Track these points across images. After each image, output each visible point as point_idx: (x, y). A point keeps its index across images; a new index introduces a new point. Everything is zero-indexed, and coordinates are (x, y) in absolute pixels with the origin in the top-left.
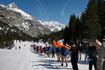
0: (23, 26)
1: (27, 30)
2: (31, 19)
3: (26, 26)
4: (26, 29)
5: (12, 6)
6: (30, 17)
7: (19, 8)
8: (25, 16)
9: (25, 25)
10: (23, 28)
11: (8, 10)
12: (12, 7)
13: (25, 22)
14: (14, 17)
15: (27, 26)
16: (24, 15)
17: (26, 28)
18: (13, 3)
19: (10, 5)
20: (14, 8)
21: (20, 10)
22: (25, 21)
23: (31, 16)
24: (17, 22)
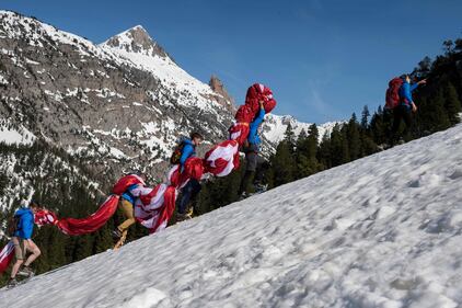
0: (144, 138)
1: (159, 160)
2: (202, 104)
3: (162, 138)
4: (155, 153)
5: (129, 41)
6: (205, 96)
7: (160, 51)
8: (180, 87)
9: (158, 135)
10: (140, 147)
11: (85, 57)
12: (127, 47)
13: (159, 120)
14: (103, 93)
15: (165, 141)
16: (172, 84)
17: (154, 149)
18: (135, 28)
19: (124, 38)
20: (136, 49)
21: (167, 58)
22: (164, 114)
23: (210, 92)
24: (110, 116)
